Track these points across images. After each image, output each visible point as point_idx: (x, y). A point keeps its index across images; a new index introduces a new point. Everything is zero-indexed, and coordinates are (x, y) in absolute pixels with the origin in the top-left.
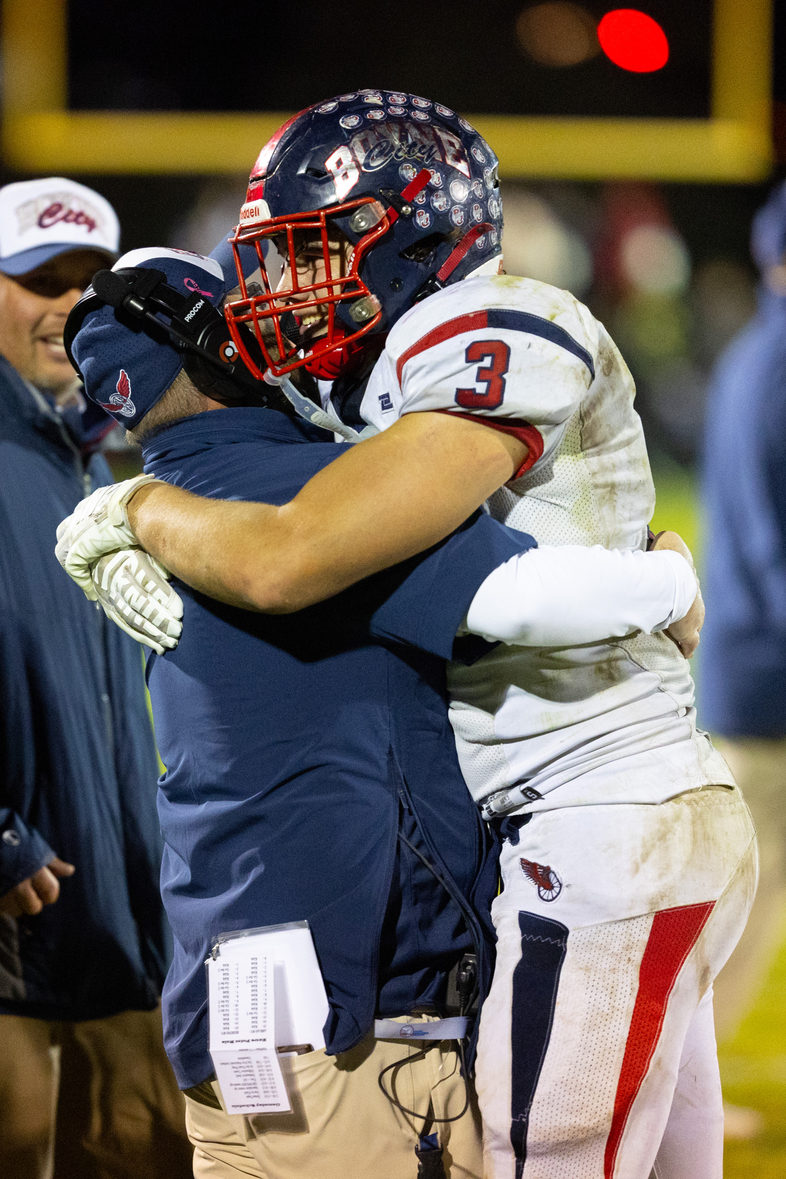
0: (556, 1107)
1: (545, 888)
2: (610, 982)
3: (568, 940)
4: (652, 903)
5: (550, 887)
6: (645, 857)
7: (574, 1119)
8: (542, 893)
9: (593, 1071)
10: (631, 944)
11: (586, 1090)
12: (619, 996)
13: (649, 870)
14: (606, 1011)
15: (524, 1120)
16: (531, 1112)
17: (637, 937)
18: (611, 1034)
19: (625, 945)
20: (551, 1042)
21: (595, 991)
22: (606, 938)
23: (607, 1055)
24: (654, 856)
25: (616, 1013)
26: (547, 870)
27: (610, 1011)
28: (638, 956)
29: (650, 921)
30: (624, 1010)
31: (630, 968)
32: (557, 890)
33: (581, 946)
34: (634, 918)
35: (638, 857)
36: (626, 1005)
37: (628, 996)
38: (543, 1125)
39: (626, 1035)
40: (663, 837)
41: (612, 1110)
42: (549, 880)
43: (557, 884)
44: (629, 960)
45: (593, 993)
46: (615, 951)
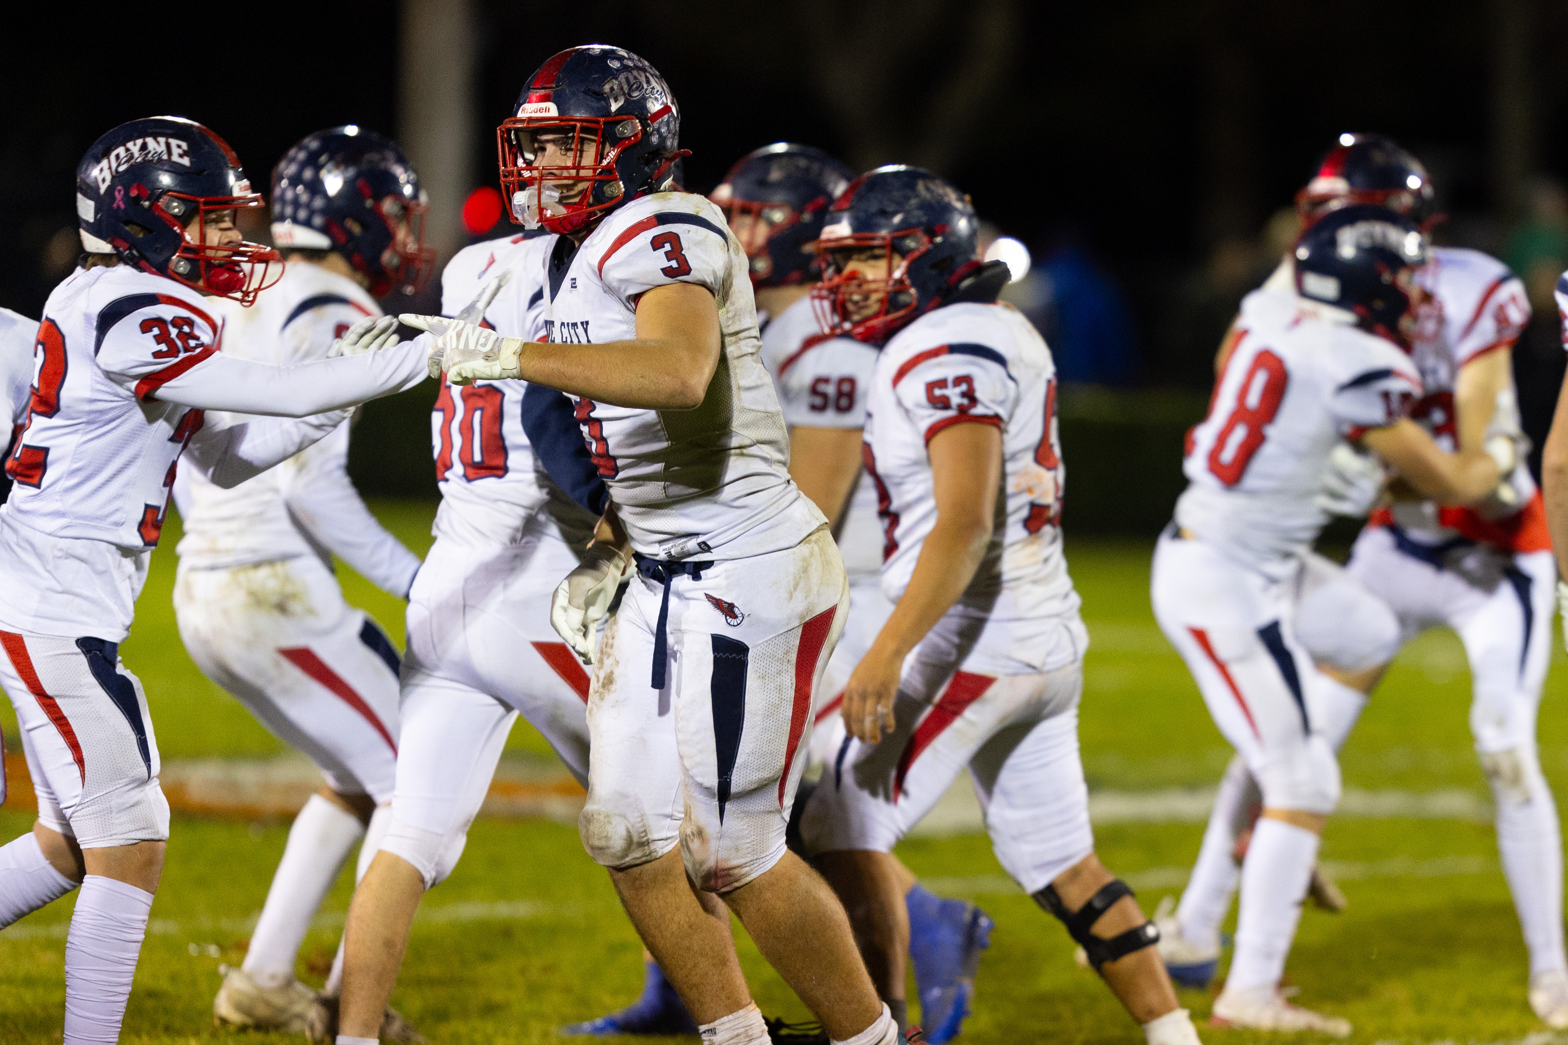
0: (749, 768)
1: (730, 617)
2: (778, 683)
3: (749, 654)
4: (802, 617)
5: (735, 617)
6: (795, 587)
7: (760, 774)
8: (729, 621)
9: (771, 742)
10: (788, 649)
11: (767, 755)
12: (784, 691)
13: (799, 595)
14: (777, 703)
15: (728, 780)
16: (733, 774)
17: (792, 643)
18: (781, 716)
19: (785, 651)
20: (744, 729)
21: (769, 692)
22: (773, 649)
23: (779, 730)
24: (802, 585)
25: (783, 702)
26: (731, 606)
27: (779, 702)
28: (794, 657)
29: (800, 630)
30: (788, 699)
31: (790, 667)
32: (741, 619)
33: (757, 658)
34: (790, 630)
35: (792, 587)
36: (789, 696)
37: (790, 689)
38: (741, 781)
39: (790, 714)
40: (805, 570)
41: (784, 763)
42: (734, 612)
43: (740, 615)
44: (788, 661)
45: (768, 693)
46: (779, 656)
